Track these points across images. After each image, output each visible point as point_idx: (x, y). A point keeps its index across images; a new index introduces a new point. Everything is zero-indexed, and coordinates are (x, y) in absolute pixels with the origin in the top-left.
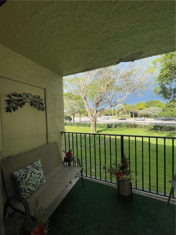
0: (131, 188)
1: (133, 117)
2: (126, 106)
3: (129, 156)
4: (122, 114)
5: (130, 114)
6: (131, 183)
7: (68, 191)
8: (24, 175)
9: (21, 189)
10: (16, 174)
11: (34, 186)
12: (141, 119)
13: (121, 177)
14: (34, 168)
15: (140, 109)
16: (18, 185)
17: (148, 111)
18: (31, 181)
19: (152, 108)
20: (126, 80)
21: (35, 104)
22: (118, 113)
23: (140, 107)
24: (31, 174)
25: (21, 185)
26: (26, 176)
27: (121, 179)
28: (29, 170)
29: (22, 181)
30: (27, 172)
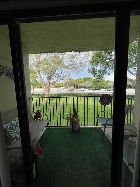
0: (79, 126)
1: (75, 88)
2: (71, 80)
3: (78, 109)
4: (68, 86)
5: (73, 86)
6: (79, 122)
7: (40, 137)
8: (10, 127)
9: (10, 136)
10: (5, 127)
11: (18, 134)
12: (83, 89)
13: (74, 120)
14: (16, 122)
15: (80, 83)
16: (8, 134)
17: (85, 84)
18: (16, 131)
19: (86, 82)
20: (71, 61)
21: (10, 75)
22: (65, 86)
23: (79, 81)
24: (15, 127)
25: (10, 134)
26: (12, 127)
27: (74, 121)
28: (13, 124)
29: (10, 131)
30: (12, 125)
